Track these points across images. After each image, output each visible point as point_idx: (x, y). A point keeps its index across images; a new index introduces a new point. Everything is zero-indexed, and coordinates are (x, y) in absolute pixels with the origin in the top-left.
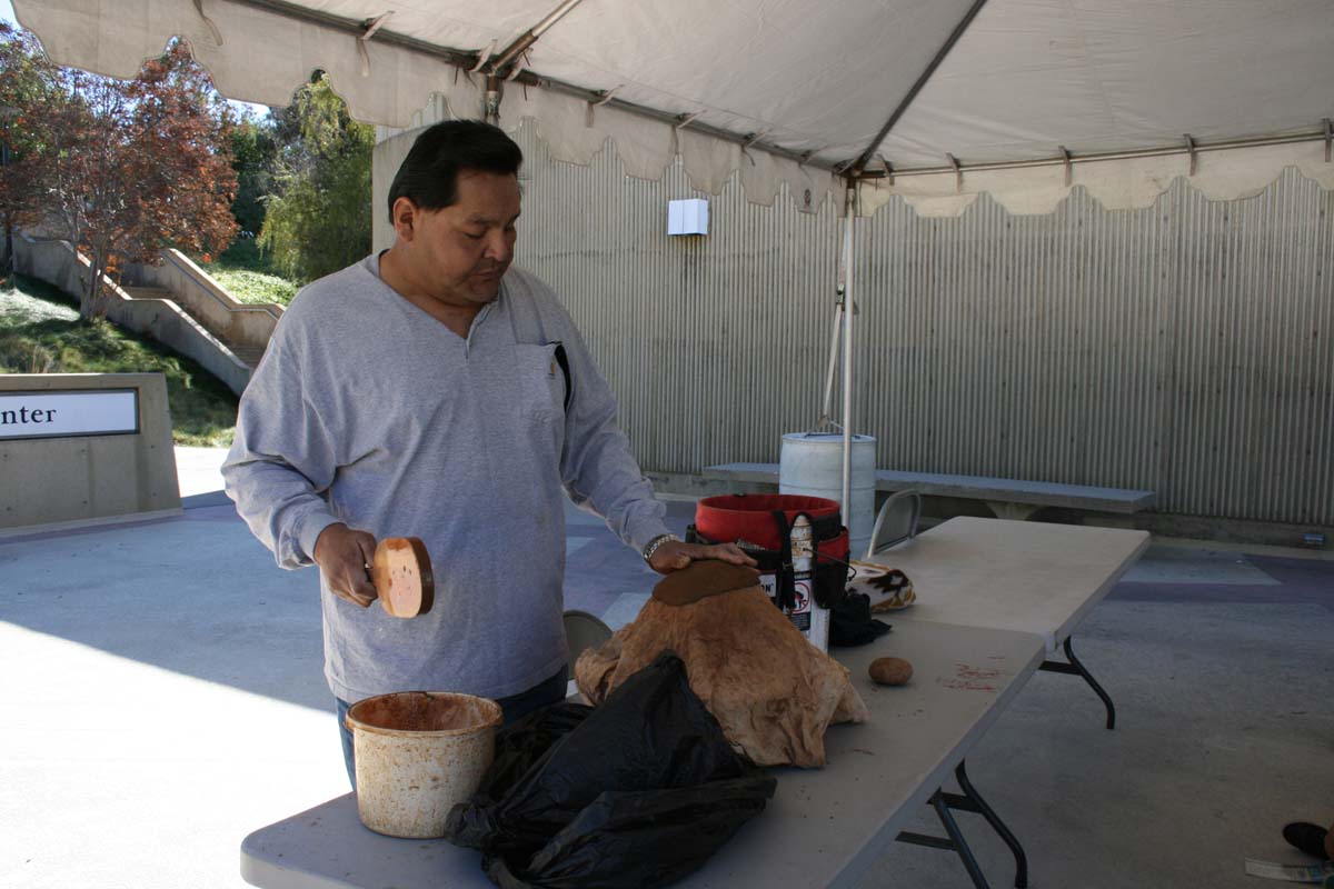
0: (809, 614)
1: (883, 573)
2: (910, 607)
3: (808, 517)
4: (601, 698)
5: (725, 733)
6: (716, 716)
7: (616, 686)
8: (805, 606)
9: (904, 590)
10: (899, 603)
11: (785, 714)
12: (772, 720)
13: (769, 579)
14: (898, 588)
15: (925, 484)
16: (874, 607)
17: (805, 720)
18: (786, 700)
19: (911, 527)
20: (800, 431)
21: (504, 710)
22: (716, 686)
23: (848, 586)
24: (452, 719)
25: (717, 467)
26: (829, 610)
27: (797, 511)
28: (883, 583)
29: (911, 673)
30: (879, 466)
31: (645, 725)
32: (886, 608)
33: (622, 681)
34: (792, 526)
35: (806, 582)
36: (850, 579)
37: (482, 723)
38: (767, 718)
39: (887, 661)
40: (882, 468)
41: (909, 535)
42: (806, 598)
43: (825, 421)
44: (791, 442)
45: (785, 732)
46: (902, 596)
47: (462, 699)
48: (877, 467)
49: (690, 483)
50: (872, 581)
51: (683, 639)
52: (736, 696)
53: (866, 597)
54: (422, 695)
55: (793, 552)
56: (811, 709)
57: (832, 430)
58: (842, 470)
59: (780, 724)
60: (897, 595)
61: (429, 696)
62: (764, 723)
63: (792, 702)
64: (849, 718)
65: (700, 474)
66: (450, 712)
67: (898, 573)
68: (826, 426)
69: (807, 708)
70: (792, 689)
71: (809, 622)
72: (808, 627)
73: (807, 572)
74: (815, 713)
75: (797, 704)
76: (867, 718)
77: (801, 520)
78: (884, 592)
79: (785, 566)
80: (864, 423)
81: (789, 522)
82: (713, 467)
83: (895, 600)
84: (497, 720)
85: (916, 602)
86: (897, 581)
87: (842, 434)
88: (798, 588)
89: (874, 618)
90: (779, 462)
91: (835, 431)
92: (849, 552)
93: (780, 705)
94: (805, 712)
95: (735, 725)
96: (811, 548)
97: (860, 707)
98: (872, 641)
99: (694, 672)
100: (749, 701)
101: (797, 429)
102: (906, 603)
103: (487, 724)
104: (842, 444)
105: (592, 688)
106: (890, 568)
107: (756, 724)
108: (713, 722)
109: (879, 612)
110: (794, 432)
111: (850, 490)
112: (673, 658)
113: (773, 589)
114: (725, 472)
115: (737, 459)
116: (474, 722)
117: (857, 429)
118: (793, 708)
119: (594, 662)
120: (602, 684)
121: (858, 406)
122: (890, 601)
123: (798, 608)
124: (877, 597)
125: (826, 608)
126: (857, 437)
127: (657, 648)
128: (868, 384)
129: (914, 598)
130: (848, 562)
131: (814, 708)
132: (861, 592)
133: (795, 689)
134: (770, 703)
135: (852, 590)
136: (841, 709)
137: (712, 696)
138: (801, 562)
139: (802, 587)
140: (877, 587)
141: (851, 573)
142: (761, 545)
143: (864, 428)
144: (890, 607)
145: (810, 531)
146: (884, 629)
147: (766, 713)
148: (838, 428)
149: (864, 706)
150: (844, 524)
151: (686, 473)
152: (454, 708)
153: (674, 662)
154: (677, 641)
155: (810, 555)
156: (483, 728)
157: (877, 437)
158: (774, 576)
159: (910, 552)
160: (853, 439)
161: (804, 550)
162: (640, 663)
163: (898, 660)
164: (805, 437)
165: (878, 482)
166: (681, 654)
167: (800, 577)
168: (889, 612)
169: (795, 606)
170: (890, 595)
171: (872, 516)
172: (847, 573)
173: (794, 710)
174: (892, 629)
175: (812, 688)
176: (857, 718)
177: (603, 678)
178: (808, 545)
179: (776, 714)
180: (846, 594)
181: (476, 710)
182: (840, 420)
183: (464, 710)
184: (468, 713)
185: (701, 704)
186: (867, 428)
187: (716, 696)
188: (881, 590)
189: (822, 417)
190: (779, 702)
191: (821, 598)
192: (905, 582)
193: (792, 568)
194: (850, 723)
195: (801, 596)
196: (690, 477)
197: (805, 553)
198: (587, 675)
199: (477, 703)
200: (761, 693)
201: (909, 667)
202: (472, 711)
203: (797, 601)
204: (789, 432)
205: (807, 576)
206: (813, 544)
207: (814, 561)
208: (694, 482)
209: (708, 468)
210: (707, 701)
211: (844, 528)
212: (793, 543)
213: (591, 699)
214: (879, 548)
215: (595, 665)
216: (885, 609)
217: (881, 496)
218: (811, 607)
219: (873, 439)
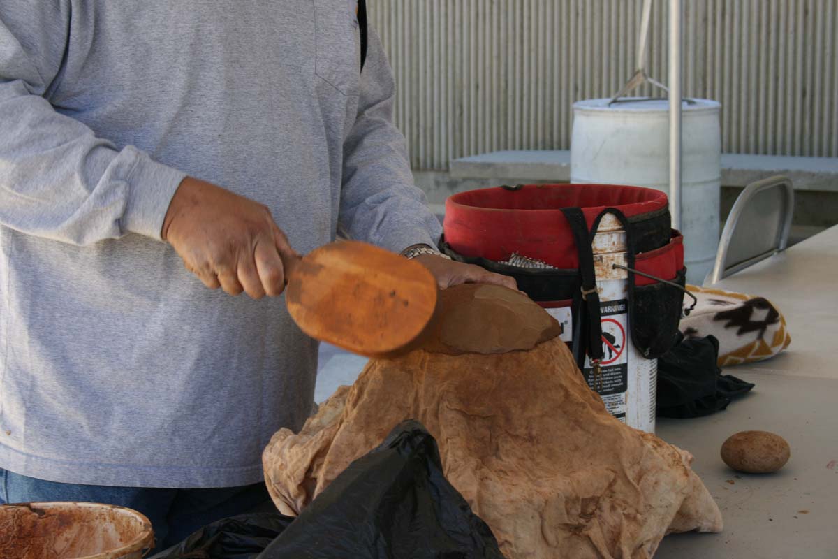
0: (624, 368)
1: (738, 304)
2: (781, 355)
3: (620, 216)
4: (305, 503)
5: (502, 550)
6: (487, 523)
7: (331, 477)
8: (619, 354)
9: (772, 329)
10: (764, 349)
11: (595, 521)
12: (576, 530)
13: (563, 315)
14: (761, 326)
15: (799, 174)
16: (725, 357)
17: (625, 534)
18: (595, 500)
19: (780, 235)
20: (600, 97)
21: (154, 526)
22: (483, 479)
23: (684, 324)
24: (72, 545)
25: (474, 159)
26: (655, 361)
27: (603, 207)
28: (739, 319)
29: (788, 455)
30: (727, 147)
31: (377, 537)
32: (744, 358)
33: (339, 470)
34: (594, 231)
35: (621, 318)
36: (688, 312)
37: (121, 547)
38: (566, 527)
39: (749, 436)
40: (730, 151)
41: (777, 247)
42: (619, 341)
43: (639, 80)
44: (587, 114)
45: (596, 549)
46: (768, 338)
47: (89, 513)
48: (722, 151)
49: (432, 185)
50: (720, 316)
51: (433, 405)
52: (515, 494)
53: (712, 341)
54: (23, 509)
55: (598, 271)
56: (635, 518)
57: (650, 94)
58: (668, 154)
59: (588, 537)
60: (760, 337)
61: (34, 510)
62: (563, 535)
63: (606, 505)
64: (693, 526)
65: (447, 170)
66: (70, 534)
67: (762, 303)
68: (642, 87)
69: (627, 516)
70: (606, 484)
71: (625, 379)
72: (623, 388)
73: (619, 302)
74: (641, 525)
75: (613, 508)
76: (720, 526)
77: (608, 221)
78: (740, 333)
79: (584, 293)
80: (700, 82)
81: (590, 228)
82: (466, 159)
83: (758, 344)
84: (145, 541)
85: (790, 349)
86: (759, 315)
87: (666, 98)
88: (606, 327)
89: (724, 373)
90: (568, 147)
91: (655, 95)
92: (684, 269)
93: (587, 507)
94: (625, 522)
95: (517, 538)
96: (625, 264)
97: (710, 510)
98: (724, 408)
99: (450, 458)
100: (537, 499)
101: (596, 93)
102: (776, 350)
103: (128, 546)
104: (668, 112)
105: (292, 487)
106: (749, 297)
107: (551, 537)
108: (483, 531)
109: (733, 365)
110: (592, 97)
111: (681, 185)
112: (417, 432)
113: (568, 330)
114: (489, 165)
115: (503, 145)
116: (108, 544)
117: (690, 92)
118: (606, 514)
119: (291, 446)
120: (307, 483)
121: (691, 54)
122: (748, 348)
123: (606, 359)
124: (729, 341)
125: (650, 357)
126: (690, 103)
127: (393, 418)
128: (705, 20)
129: (788, 341)
130: (683, 284)
131: (639, 517)
132: (703, 333)
133: (611, 485)
134: (570, 501)
135: (690, 331)
136: (682, 514)
137: (479, 492)
138: (610, 287)
139: (614, 326)
140: (727, 326)
141: (687, 302)
142: (548, 263)
143: (700, 92)
144: (750, 356)
145: (622, 240)
146: (743, 390)
147: (566, 519)
148: (659, 89)
149: (716, 508)
150: (674, 226)
151: (425, 170)
152: (76, 527)
153: (421, 439)
154: (422, 408)
155: (624, 275)
156: (123, 553)
157: (722, 102)
158: (568, 309)
159: (777, 273)
160: (685, 105)
161: (614, 267)
162: (367, 442)
163: (766, 435)
164: (609, 105)
165: (725, 173)
166: (428, 427)
167: (608, 309)
168: (748, 364)
169: (602, 355)
170: (750, 337)
171: (717, 222)
172: (681, 304)
173: (610, 518)
174: (753, 389)
175: (638, 487)
176: (705, 526)
177: (309, 470)
178: (620, 259)
179: (582, 521)
180: (681, 336)
181: (111, 527)
182: (663, 76)
183: (91, 529)
184: (100, 532)
185: (465, 506)
186: (705, 90)
187: (483, 492)
188: (735, 330)
189: (635, 74)
190: (586, 502)
191: (643, 342)
192: (773, 316)
193: (596, 295)
194: (695, 533)
195: (611, 339)
196: (431, 176)
197: (615, 272)
198: (283, 467)
199: (113, 518)
200: (555, 486)
201: (784, 445)
202: (105, 531)
203: (605, 347)
204: (583, 98)
205: (620, 308)
206: (630, 258)
207: (630, 285)
208: (437, 184)
209: (459, 160)
210: (472, 501)
211: (676, 234)
212: (596, 257)
213: (290, 507)
214: (730, 268)
215: (294, 450)
216: (742, 360)
217: (728, 194)
218: (627, 356)
219: (715, 104)
